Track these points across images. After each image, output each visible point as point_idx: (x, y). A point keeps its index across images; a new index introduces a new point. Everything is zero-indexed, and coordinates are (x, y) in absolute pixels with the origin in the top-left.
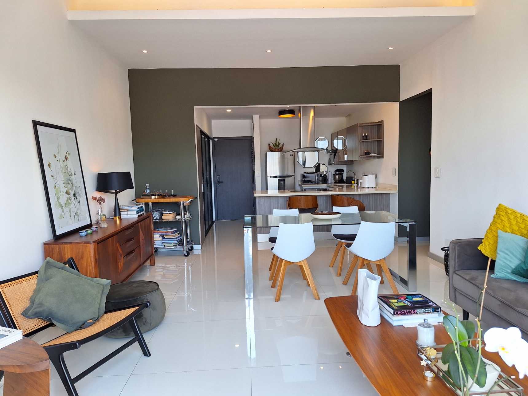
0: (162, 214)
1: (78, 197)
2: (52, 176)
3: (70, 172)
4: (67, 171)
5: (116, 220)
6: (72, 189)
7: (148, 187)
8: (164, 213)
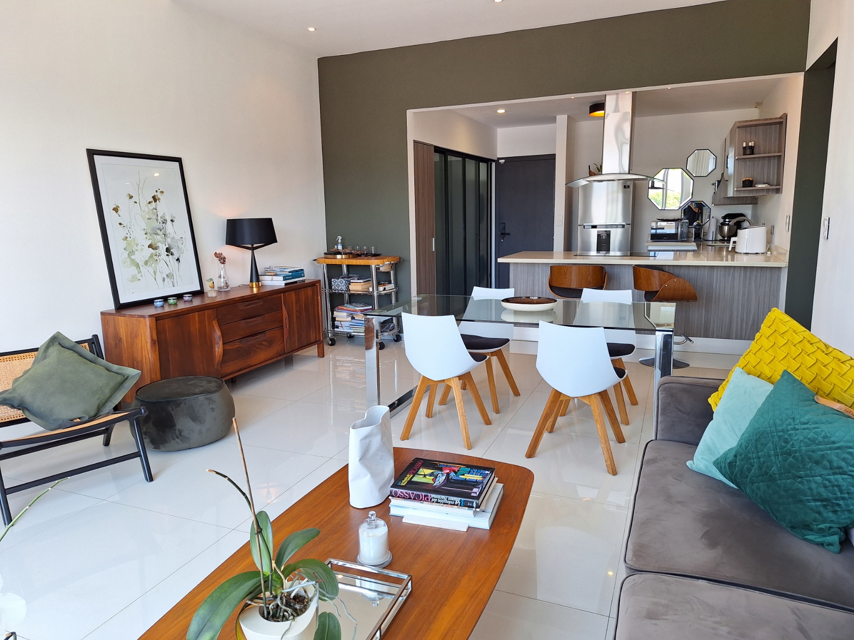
0: (350, 283)
1: (174, 253)
2: (120, 224)
3: (161, 218)
4: (155, 217)
5: (252, 287)
6: (164, 242)
7: (340, 241)
8: (351, 281)
